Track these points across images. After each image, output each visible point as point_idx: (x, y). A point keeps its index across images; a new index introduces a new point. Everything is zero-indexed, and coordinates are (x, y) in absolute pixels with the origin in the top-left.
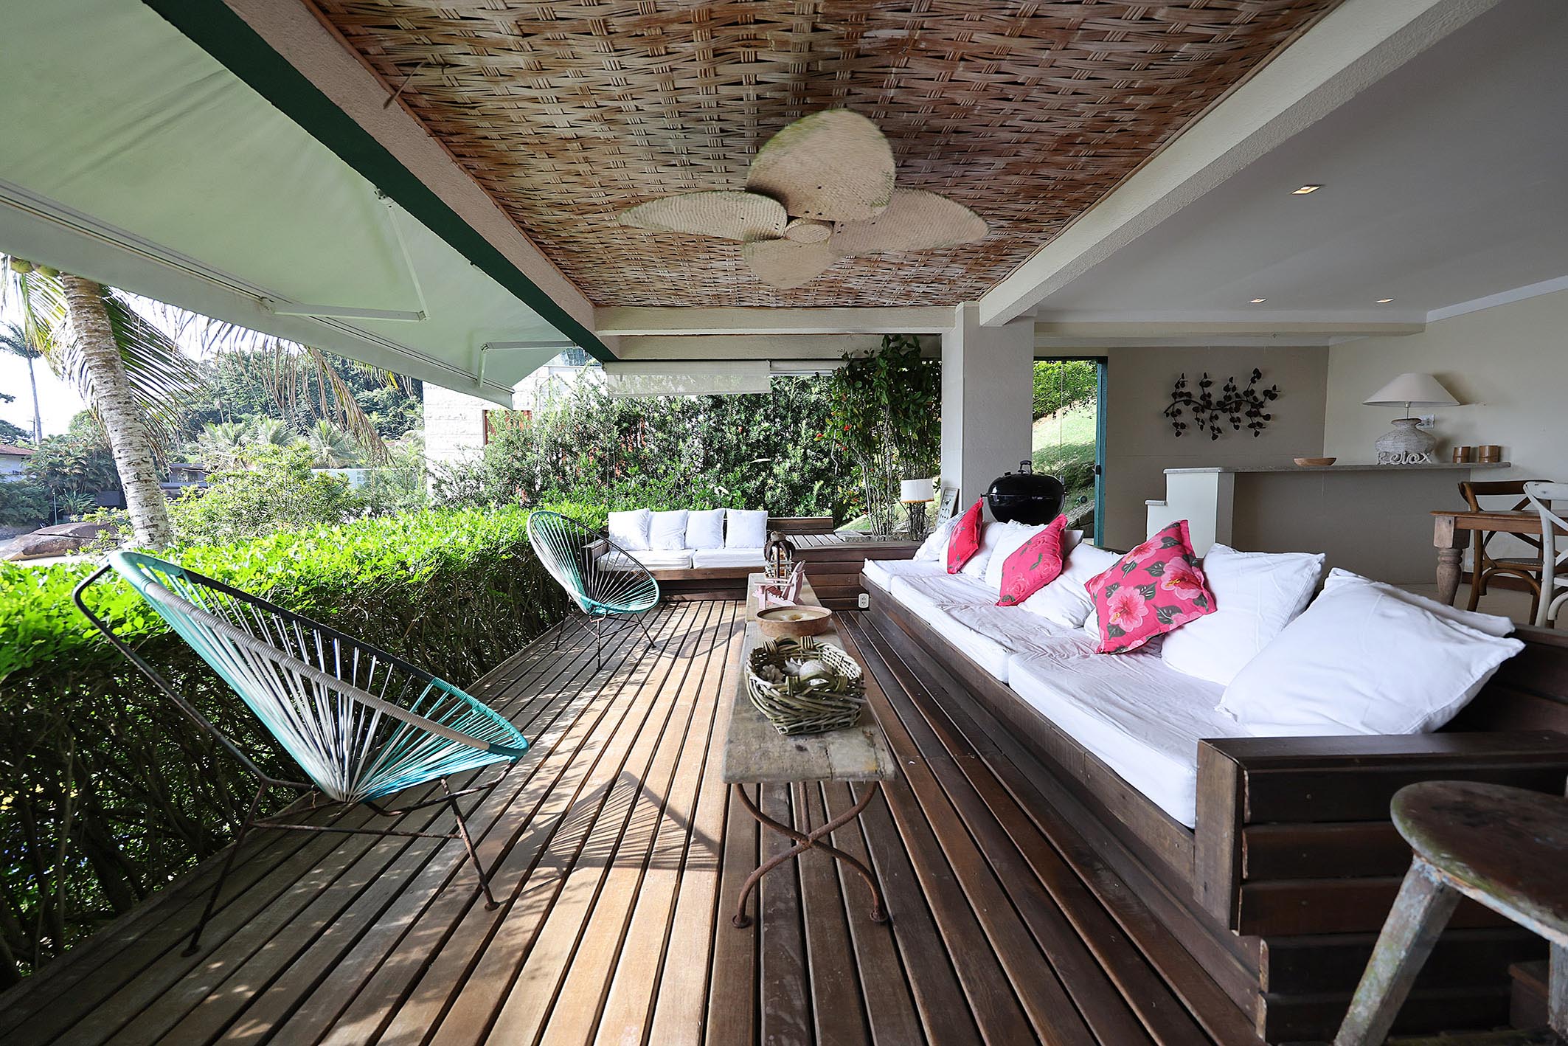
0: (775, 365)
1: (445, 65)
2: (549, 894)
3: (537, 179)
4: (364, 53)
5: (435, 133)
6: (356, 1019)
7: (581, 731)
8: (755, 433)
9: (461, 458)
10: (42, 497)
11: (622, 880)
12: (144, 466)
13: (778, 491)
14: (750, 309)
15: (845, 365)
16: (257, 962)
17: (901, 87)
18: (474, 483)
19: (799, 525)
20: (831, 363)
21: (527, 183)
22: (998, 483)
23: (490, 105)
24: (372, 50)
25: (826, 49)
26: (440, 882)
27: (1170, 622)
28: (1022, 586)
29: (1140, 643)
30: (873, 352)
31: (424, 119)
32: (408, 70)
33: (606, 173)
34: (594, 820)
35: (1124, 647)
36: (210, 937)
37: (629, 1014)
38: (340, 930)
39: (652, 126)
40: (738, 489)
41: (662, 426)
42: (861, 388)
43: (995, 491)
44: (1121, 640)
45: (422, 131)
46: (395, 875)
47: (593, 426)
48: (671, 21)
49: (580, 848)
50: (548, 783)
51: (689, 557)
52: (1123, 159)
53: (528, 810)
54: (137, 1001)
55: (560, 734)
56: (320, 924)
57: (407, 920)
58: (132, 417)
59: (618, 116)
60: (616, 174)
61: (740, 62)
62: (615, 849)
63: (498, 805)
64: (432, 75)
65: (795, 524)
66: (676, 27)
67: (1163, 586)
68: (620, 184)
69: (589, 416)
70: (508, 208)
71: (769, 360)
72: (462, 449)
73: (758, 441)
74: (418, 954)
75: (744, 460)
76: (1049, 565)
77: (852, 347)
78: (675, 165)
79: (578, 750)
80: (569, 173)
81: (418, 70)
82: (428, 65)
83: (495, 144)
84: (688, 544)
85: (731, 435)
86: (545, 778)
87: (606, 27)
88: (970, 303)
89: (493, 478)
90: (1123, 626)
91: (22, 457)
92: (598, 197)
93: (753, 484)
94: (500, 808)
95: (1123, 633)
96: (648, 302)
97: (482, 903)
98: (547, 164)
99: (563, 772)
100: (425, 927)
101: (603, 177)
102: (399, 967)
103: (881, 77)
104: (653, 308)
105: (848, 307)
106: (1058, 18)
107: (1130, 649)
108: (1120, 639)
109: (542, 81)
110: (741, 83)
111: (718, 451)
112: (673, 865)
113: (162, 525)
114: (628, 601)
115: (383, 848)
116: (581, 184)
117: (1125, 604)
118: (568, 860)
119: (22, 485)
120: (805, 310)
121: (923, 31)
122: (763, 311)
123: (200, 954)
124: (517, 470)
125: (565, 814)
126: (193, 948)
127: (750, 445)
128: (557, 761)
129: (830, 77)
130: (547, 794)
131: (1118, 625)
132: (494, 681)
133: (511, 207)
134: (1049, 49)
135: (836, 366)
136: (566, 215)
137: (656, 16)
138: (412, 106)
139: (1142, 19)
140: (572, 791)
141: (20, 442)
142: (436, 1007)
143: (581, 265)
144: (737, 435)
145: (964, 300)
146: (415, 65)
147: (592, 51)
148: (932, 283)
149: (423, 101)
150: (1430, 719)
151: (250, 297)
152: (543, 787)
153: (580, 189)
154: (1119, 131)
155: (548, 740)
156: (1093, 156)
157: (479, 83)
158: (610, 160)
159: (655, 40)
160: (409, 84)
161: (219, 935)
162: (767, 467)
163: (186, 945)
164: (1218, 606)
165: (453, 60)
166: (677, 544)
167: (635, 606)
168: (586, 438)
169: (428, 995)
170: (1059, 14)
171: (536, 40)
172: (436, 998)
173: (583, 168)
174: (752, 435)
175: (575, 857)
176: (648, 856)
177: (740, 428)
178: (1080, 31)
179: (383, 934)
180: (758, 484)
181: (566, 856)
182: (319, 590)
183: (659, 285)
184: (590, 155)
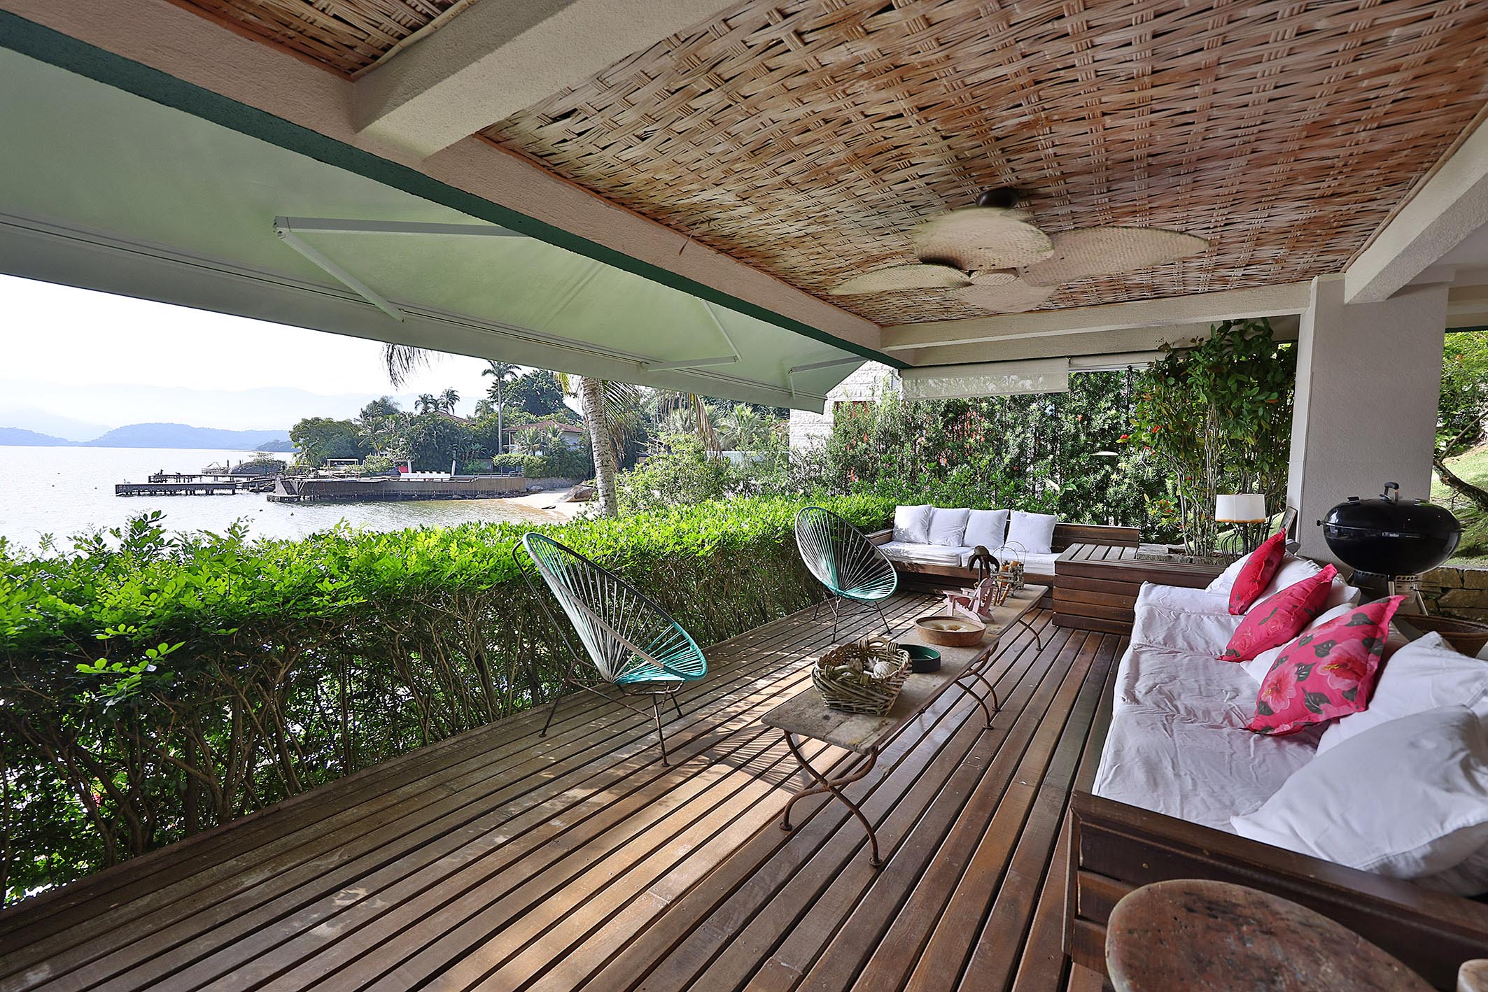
0: (1075, 361)
1: (710, 220)
2: (696, 770)
3: (793, 262)
4: (668, 225)
5: (720, 251)
6: (583, 788)
7: (784, 684)
8: (1098, 422)
9: (809, 445)
10: (585, 460)
11: (741, 777)
12: (606, 456)
13: (1124, 487)
14: (1029, 314)
15: (1162, 357)
16: (562, 750)
17: (1057, 145)
18: (817, 467)
19: (1094, 533)
20: (1146, 355)
21: (787, 265)
22: (1341, 509)
23: (743, 232)
24: (672, 223)
25: (965, 145)
26: (651, 744)
27: (1318, 711)
28: (1248, 642)
29: (1287, 727)
30: (1202, 339)
31: (711, 246)
32: (692, 227)
33: (839, 248)
34: (751, 740)
35: (1271, 729)
36: (551, 732)
37: (692, 839)
38: (597, 749)
39: (857, 217)
40: (1073, 483)
41: (990, 415)
42: (1174, 385)
43: (1334, 516)
44: (1269, 721)
45: (712, 252)
46: (634, 733)
47: (921, 416)
48: (833, 167)
49: (730, 753)
50: (740, 710)
51: (957, 555)
52: (1435, 120)
53: (717, 722)
54: (519, 748)
55: (771, 682)
56: (592, 744)
57: (626, 756)
58: (601, 425)
59: (826, 219)
60: (847, 247)
61: (899, 170)
62: (749, 761)
63: (704, 714)
64: (704, 227)
65: (1090, 531)
66: (836, 169)
67: (1319, 670)
68: (853, 252)
69: (917, 407)
70: (784, 280)
71: (1068, 357)
72: (809, 437)
73: (1103, 430)
74: (621, 773)
75: (1083, 450)
76: (1277, 622)
77: (1171, 339)
78: (888, 234)
79: (774, 695)
80: (812, 254)
81: (697, 226)
82: (702, 222)
83: (758, 249)
84: (966, 542)
85: (1069, 425)
86: (743, 706)
87: (790, 183)
88: (1326, 277)
89: (830, 463)
90: (1271, 704)
91: (579, 434)
92: (840, 263)
93: (1092, 479)
94: (704, 716)
95: (1271, 712)
96: (925, 319)
97: (662, 762)
98: (794, 252)
99: (754, 707)
100: (630, 763)
101: (838, 251)
102: (610, 775)
103: (1034, 144)
104: (932, 323)
105: (1148, 299)
106: (1184, 66)
107: (1276, 731)
108: (1267, 718)
109: (766, 214)
110: (907, 180)
111: (1054, 440)
112: (773, 782)
113: (612, 494)
114: (869, 590)
115: (637, 718)
116: (824, 258)
117: (1279, 681)
118: (718, 757)
119: (577, 452)
120: (1093, 308)
121: (1046, 111)
122: (1044, 314)
123: (545, 738)
124: (853, 457)
125: (736, 731)
126: (543, 735)
127: (1094, 435)
128: (756, 698)
129: (984, 156)
130: (735, 717)
131: (1267, 702)
132: (757, 635)
133: (787, 278)
134: (1198, 85)
135: (1152, 358)
136: (822, 278)
137: (819, 168)
138: (702, 241)
139: (1297, 35)
140: (750, 720)
141: (578, 424)
142: (613, 798)
143: (854, 303)
144: (1076, 424)
145: (1319, 274)
146: (695, 224)
147: (786, 195)
148: (1247, 265)
149: (706, 238)
150: (1391, 862)
151: (635, 363)
152: (736, 711)
153: (824, 261)
154: (1394, 102)
155: (761, 683)
156: (1378, 128)
157: (732, 224)
158: (838, 241)
159: (825, 179)
160: (696, 233)
161: (555, 733)
162: (1113, 461)
163: (541, 732)
164: (1371, 705)
165: (715, 217)
166: (954, 541)
167: (874, 595)
168: (913, 428)
169: (614, 791)
170: (1182, 63)
171: (752, 199)
172: (616, 794)
173: (820, 249)
174: (1094, 424)
175: (725, 756)
176: (764, 772)
177: (1080, 416)
178: (1223, 66)
179: (613, 758)
180: (1099, 478)
181: (718, 755)
182: (643, 554)
183: (928, 307)
184: (823, 241)
